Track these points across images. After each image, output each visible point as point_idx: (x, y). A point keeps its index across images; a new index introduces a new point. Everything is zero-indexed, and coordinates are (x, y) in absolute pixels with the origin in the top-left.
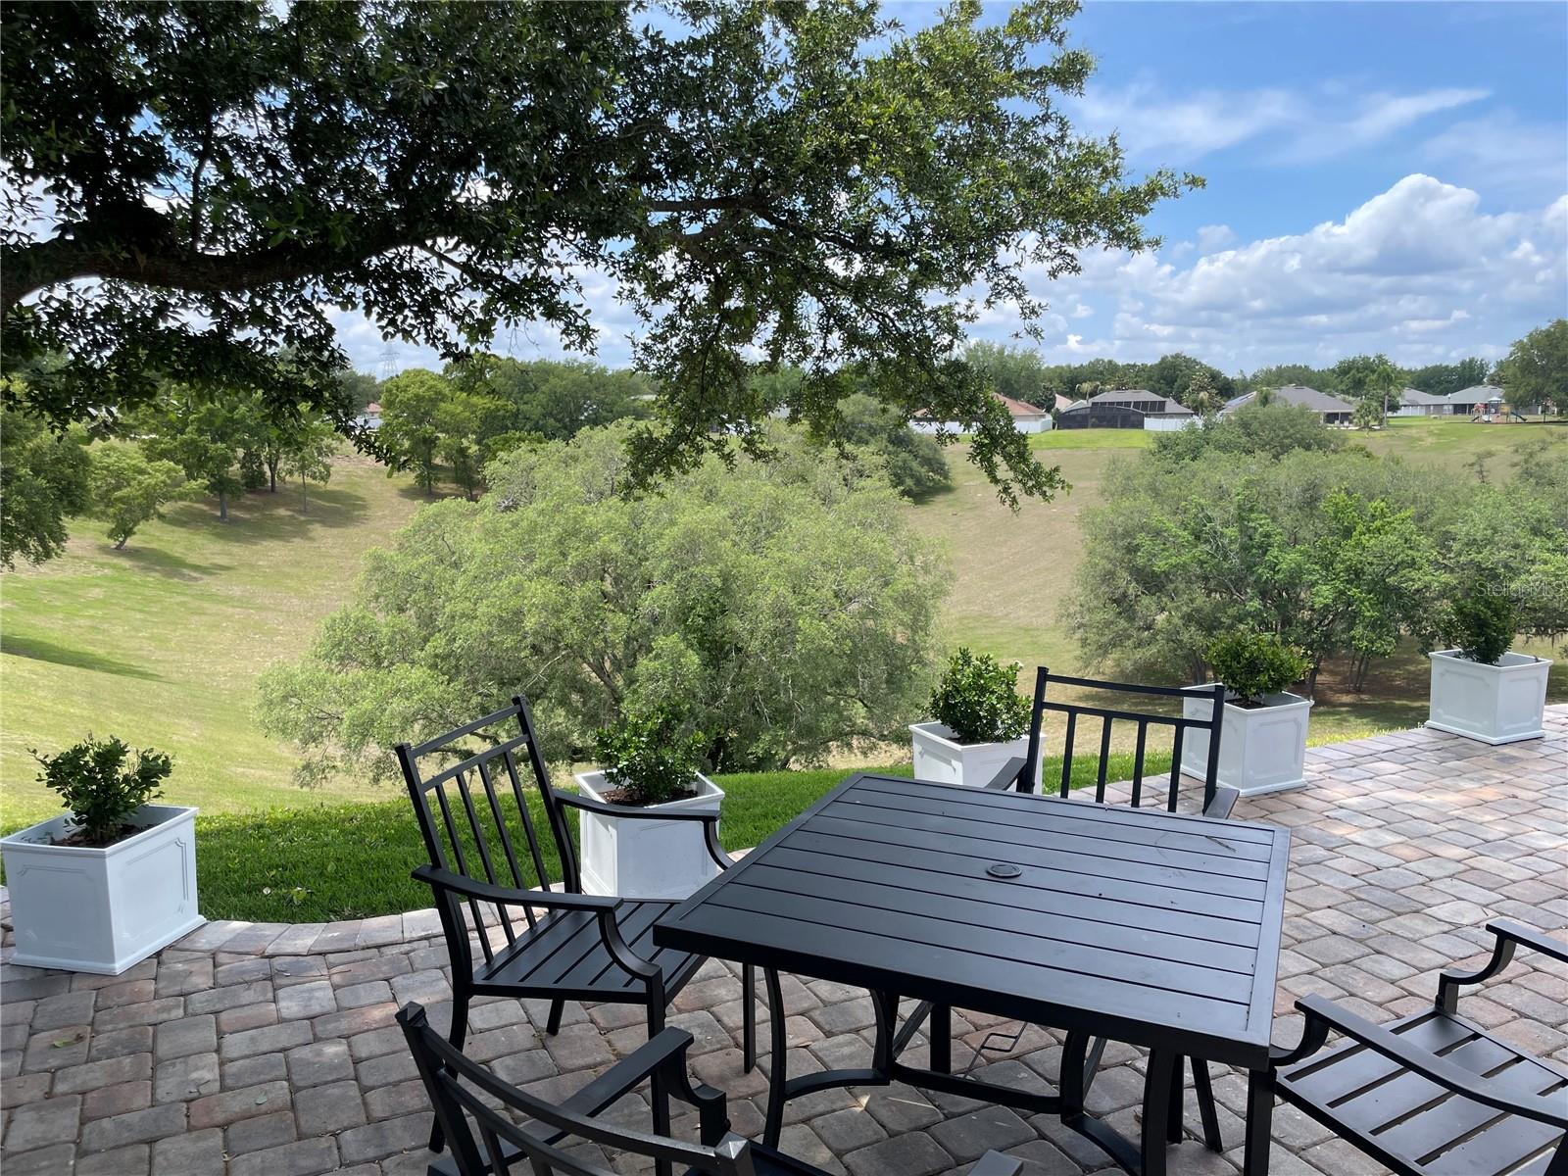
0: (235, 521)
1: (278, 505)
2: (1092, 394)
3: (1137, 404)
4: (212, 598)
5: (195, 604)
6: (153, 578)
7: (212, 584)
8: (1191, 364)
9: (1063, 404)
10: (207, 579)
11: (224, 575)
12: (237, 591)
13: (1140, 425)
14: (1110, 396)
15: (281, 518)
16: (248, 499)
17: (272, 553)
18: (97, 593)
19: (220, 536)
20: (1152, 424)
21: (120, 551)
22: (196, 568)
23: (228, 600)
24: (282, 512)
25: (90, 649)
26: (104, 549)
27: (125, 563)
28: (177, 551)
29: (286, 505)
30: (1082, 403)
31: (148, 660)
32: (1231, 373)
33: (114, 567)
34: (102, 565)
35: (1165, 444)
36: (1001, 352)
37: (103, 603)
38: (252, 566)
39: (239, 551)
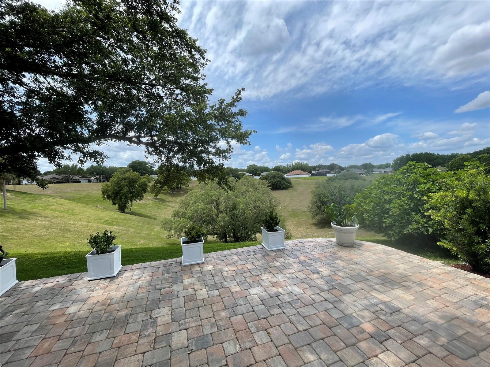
0: (174, 194)
2: (318, 170)
3: (325, 172)
4: (168, 206)
5: (166, 207)
6: (160, 203)
7: (169, 204)
8: (336, 165)
9: (313, 172)
10: (168, 203)
11: (171, 202)
13: (326, 176)
14: (321, 171)
15: (181, 193)
16: (176, 190)
18: (151, 205)
19: (171, 196)
20: (328, 175)
21: (156, 199)
22: (167, 201)
24: (182, 192)
25: (148, 214)
26: (153, 198)
27: (156, 201)
28: (165, 199)
29: (182, 191)
30: (316, 172)
31: (156, 216)
32: (343, 166)
33: (155, 201)
34: (153, 201)
35: (330, 179)
36: (301, 164)
37: (152, 207)
38: (176, 201)
39: (174, 199)
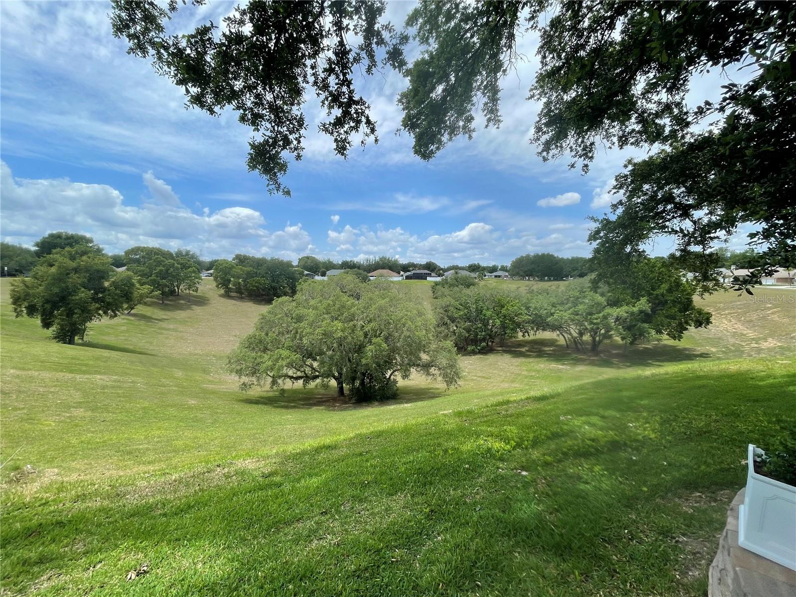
0: (167, 305)
1: (180, 300)
2: (413, 271)
3: (424, 274)
4: (164, 329)
5: (159, 331)
6: (142, 322)
7: (164, 325)
8: (433, 264)
10: (161, 323)
11: (166, 322)
12: (171, 327)
13: (426, 279)
14: (417, 271)
15: (182, 304)
16: (171, 298)
17: (181, 314)
19: (163, 309)
21: (130, 315)
22: (156, 319)
23: (169, 329)
26: (126, 314)
27: (132, 318)
28: (149, 314)
29: (183, 300)
30: (411, 273)
31: (148, 349)
32: (442, 266)
33: (128, 319)
35: (434, 284)
38: (175, 319)
